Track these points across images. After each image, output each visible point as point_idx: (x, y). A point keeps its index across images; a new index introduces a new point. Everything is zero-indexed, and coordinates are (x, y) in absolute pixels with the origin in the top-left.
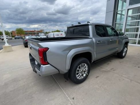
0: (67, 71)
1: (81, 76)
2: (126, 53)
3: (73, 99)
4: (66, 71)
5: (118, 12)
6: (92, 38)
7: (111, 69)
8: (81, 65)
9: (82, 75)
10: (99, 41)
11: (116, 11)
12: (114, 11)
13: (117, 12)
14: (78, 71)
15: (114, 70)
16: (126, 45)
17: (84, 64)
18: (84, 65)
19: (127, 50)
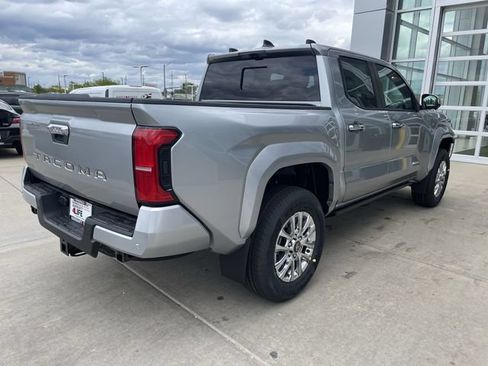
0: (243, 242)
1: (290, 268)
2: (445, 186)
3: (274, 355)
4: (239, 240)
5: (404, 17)
6: (329, 109)
7: (397, 246)
8: (293, 218)
9: (297, 263)
10: (355, 124)
11: (397, 11)
12: (389, 9)
13: (399, 15)
14: (283, 242)
15: (408, 250)
16: (444, 151)
17: (305, 214)
18: (304, 219)
19: (448, 173)
